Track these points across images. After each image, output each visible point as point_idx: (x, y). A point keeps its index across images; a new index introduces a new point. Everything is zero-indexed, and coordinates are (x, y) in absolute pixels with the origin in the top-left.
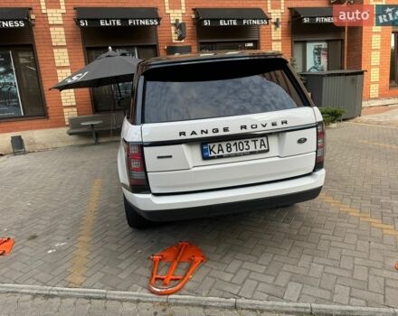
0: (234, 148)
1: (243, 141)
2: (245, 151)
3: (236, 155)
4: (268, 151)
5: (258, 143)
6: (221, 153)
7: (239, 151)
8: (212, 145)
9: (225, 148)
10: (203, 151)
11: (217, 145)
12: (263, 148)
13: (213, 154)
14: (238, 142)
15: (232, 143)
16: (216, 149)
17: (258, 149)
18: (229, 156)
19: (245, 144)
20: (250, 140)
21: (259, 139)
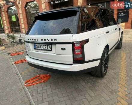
0: (41, 47)
1: (44, 45)
2: (44, 49)
3: (42, 50)
4: (51, 50)
5: (48, 47)
6: (38, 48)
7: (43, 49)
8: (36, 44)
9: (39, 46)
10: (34, 46)
11: (37, 44)
12: (50, 49)
13: (36, 48)
14: (43, 45)
15: (41, 45)
16: (37, 46)
17: (48, 49)
18: (40, 50)
19: (45, 46)
20: (46, 45)
21: (49, 45)
